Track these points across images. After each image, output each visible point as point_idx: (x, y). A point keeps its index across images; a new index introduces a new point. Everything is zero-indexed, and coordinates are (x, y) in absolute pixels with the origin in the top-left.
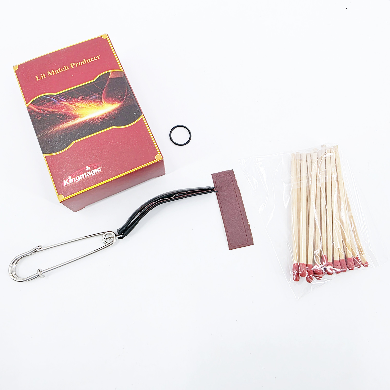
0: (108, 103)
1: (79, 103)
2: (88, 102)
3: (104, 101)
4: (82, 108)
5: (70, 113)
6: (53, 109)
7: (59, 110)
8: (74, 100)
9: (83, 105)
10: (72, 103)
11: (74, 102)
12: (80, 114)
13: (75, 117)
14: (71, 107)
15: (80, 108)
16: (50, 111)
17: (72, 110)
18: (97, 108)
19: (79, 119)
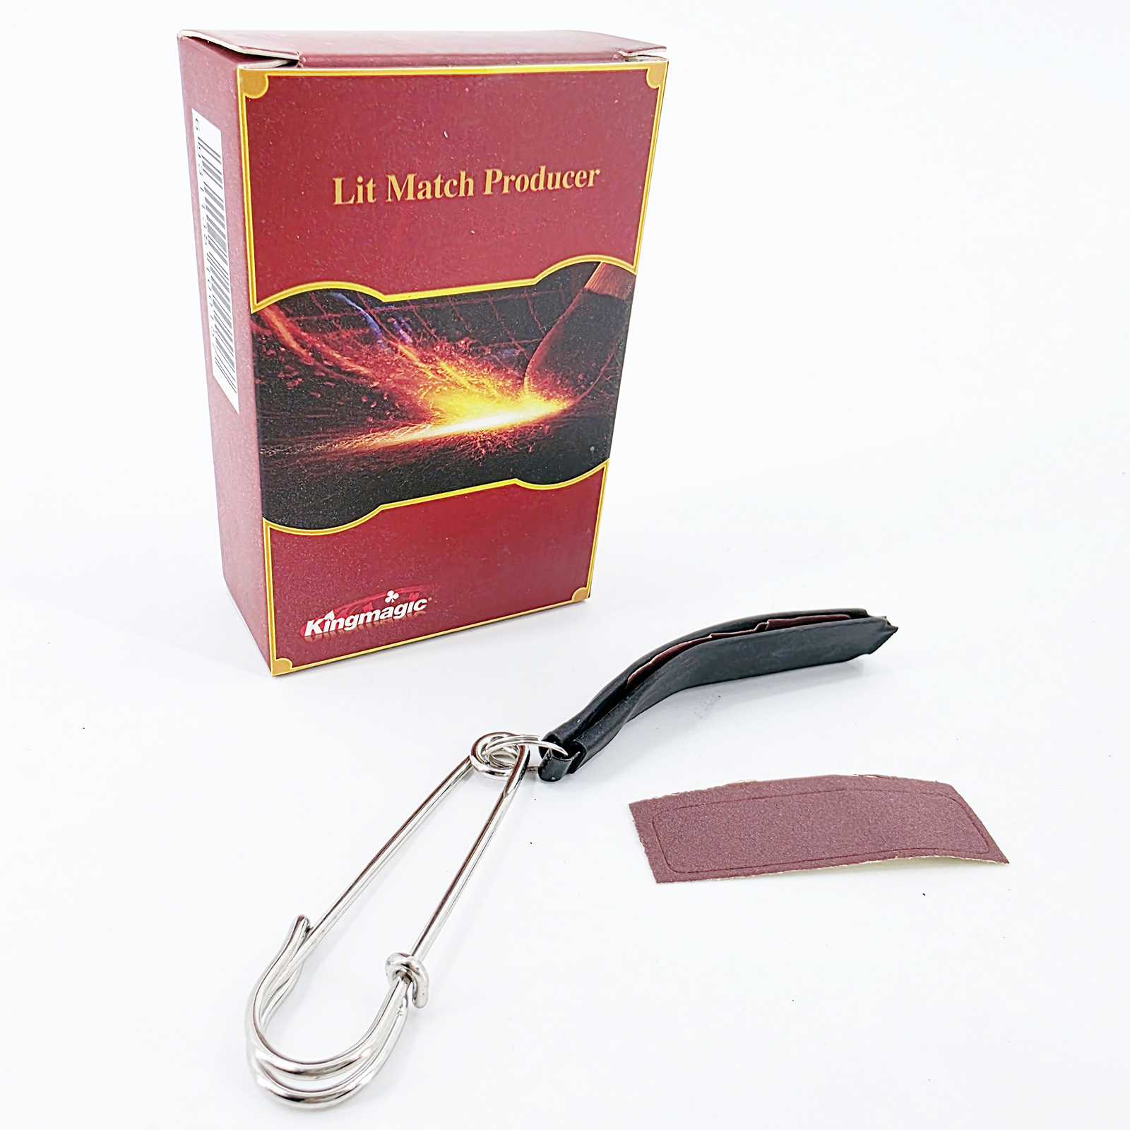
0: (537, 390)
1: (451, 362)
2: (479, 368)
3: (529, 380)
4: (453, 387)
5: (410, 398)
6: (356, 360)
7: (378, 374)
8: (438, 347)
9: (462, 378)
10: (430, 358)
11: (437, 354)
12: (438, 410)
13: (419, 416)
14: (421, 375)
15: (446, 385)
16: (343, 369)
17: (419, 388)
18: (499, 402)
19: (430, 426)
